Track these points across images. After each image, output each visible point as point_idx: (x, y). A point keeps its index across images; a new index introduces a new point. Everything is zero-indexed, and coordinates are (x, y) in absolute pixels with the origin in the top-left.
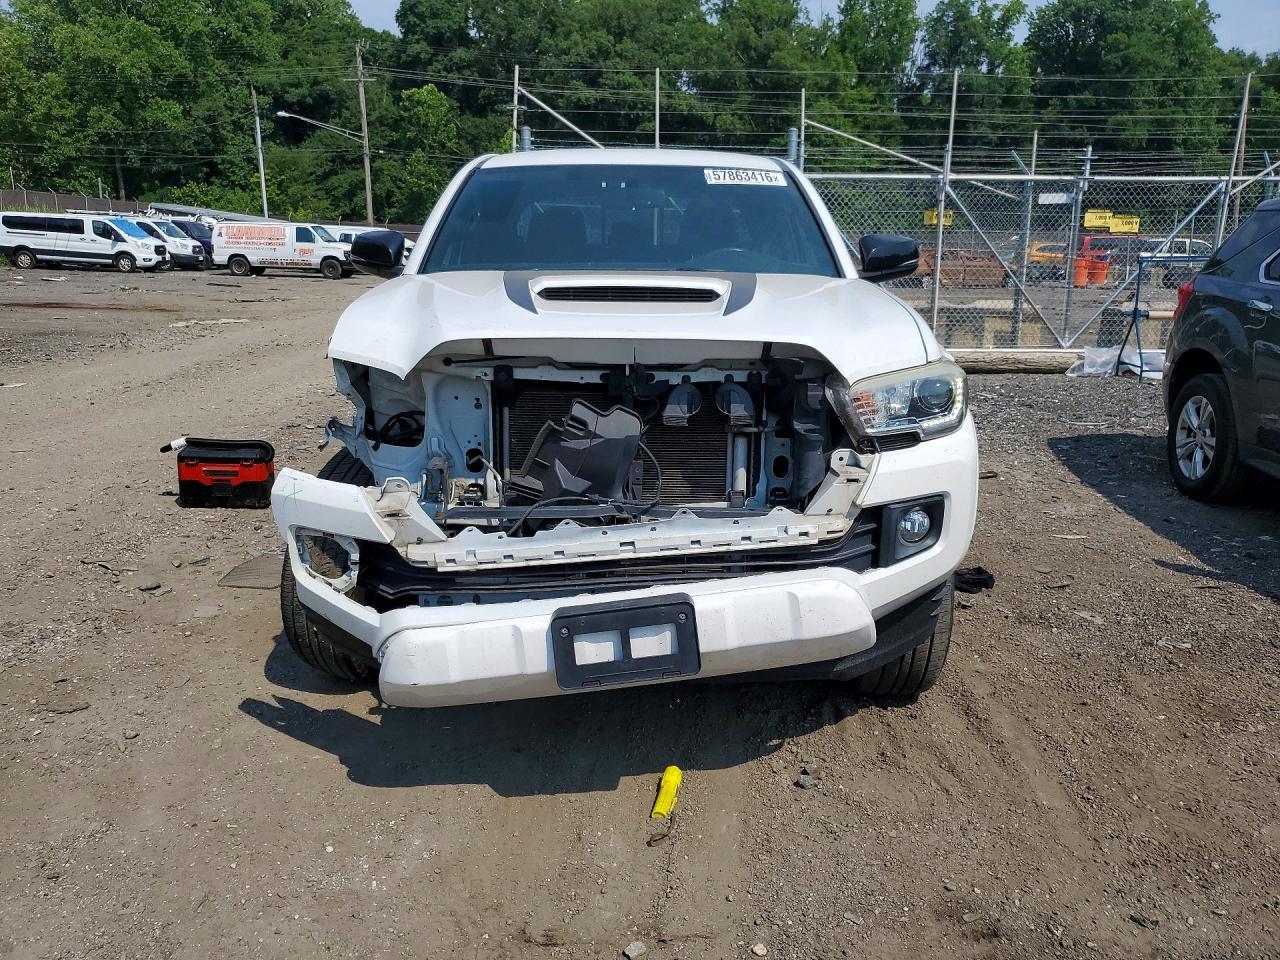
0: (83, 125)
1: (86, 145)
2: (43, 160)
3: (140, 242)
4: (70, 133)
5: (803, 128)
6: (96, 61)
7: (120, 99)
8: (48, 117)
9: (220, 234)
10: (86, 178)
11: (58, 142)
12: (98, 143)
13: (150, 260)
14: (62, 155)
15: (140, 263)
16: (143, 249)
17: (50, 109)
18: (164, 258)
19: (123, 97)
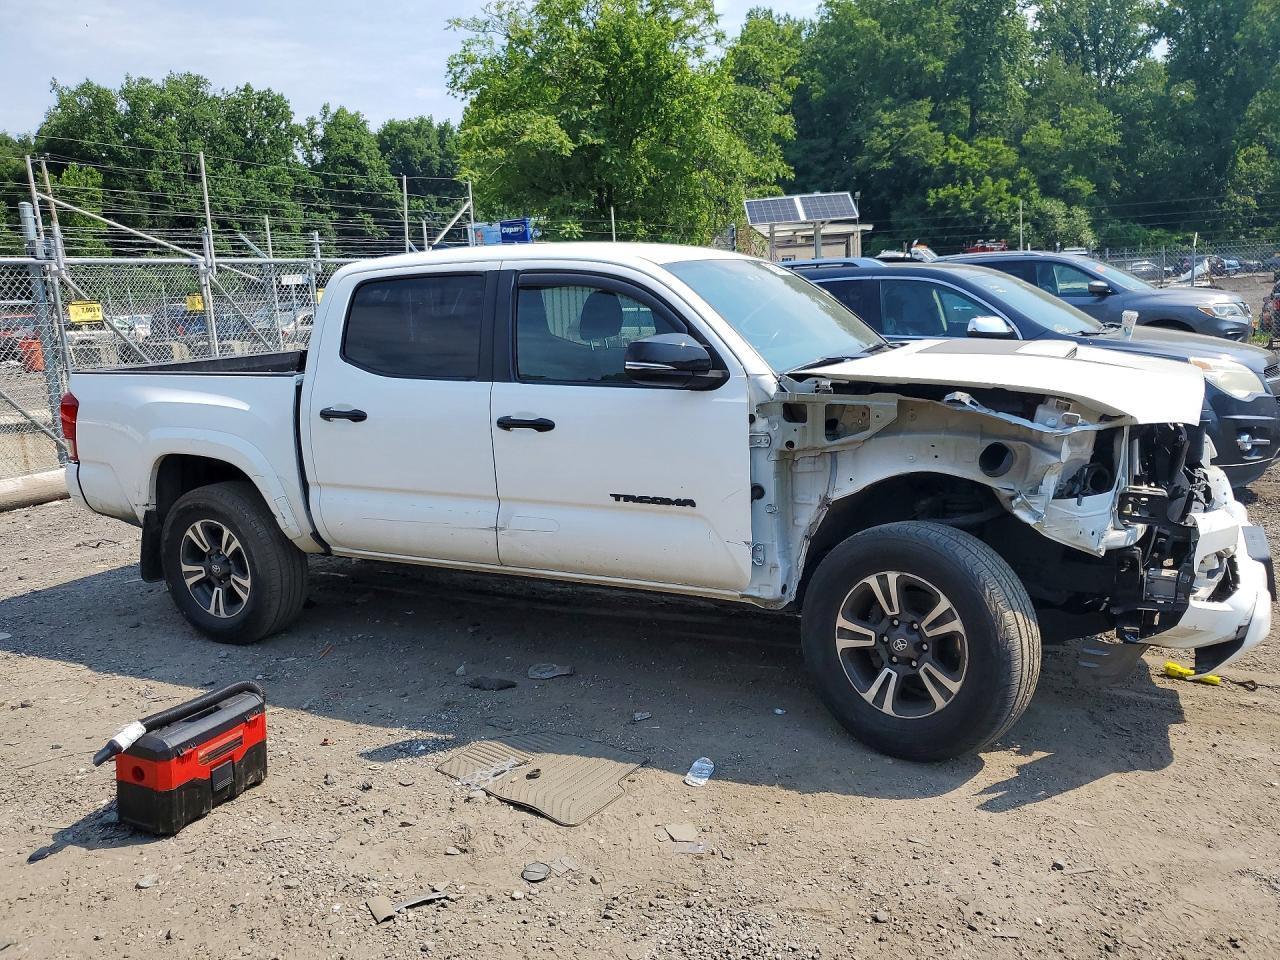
5: (36, 203)
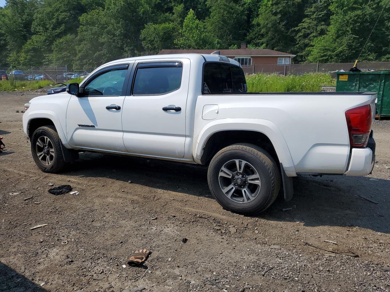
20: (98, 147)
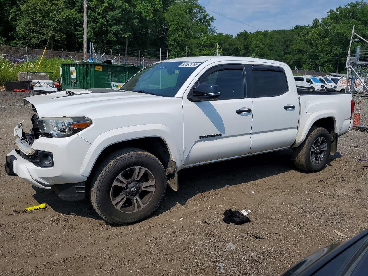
0: (331, 52)
1: (331, 57)
2: (318, 62)
3: (317, 84)
4: (326, 55)
6: (339, 34)
7: (343, 44)
8: (322, 51)
9: (340, 83)
10: (328, 66)
11: (323, 57)
12: (334, 57)
13: (319, 89)
14: (323, 61)
15: (316, 90)
16: (317, 86)
17: (323, 48)
18: (323, 89)
19: (344, 43)
20: (219, 158)
